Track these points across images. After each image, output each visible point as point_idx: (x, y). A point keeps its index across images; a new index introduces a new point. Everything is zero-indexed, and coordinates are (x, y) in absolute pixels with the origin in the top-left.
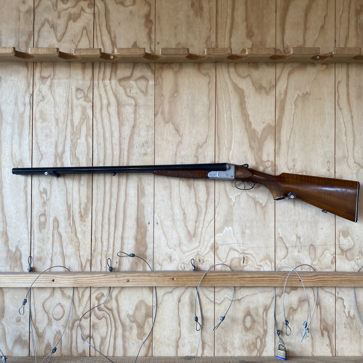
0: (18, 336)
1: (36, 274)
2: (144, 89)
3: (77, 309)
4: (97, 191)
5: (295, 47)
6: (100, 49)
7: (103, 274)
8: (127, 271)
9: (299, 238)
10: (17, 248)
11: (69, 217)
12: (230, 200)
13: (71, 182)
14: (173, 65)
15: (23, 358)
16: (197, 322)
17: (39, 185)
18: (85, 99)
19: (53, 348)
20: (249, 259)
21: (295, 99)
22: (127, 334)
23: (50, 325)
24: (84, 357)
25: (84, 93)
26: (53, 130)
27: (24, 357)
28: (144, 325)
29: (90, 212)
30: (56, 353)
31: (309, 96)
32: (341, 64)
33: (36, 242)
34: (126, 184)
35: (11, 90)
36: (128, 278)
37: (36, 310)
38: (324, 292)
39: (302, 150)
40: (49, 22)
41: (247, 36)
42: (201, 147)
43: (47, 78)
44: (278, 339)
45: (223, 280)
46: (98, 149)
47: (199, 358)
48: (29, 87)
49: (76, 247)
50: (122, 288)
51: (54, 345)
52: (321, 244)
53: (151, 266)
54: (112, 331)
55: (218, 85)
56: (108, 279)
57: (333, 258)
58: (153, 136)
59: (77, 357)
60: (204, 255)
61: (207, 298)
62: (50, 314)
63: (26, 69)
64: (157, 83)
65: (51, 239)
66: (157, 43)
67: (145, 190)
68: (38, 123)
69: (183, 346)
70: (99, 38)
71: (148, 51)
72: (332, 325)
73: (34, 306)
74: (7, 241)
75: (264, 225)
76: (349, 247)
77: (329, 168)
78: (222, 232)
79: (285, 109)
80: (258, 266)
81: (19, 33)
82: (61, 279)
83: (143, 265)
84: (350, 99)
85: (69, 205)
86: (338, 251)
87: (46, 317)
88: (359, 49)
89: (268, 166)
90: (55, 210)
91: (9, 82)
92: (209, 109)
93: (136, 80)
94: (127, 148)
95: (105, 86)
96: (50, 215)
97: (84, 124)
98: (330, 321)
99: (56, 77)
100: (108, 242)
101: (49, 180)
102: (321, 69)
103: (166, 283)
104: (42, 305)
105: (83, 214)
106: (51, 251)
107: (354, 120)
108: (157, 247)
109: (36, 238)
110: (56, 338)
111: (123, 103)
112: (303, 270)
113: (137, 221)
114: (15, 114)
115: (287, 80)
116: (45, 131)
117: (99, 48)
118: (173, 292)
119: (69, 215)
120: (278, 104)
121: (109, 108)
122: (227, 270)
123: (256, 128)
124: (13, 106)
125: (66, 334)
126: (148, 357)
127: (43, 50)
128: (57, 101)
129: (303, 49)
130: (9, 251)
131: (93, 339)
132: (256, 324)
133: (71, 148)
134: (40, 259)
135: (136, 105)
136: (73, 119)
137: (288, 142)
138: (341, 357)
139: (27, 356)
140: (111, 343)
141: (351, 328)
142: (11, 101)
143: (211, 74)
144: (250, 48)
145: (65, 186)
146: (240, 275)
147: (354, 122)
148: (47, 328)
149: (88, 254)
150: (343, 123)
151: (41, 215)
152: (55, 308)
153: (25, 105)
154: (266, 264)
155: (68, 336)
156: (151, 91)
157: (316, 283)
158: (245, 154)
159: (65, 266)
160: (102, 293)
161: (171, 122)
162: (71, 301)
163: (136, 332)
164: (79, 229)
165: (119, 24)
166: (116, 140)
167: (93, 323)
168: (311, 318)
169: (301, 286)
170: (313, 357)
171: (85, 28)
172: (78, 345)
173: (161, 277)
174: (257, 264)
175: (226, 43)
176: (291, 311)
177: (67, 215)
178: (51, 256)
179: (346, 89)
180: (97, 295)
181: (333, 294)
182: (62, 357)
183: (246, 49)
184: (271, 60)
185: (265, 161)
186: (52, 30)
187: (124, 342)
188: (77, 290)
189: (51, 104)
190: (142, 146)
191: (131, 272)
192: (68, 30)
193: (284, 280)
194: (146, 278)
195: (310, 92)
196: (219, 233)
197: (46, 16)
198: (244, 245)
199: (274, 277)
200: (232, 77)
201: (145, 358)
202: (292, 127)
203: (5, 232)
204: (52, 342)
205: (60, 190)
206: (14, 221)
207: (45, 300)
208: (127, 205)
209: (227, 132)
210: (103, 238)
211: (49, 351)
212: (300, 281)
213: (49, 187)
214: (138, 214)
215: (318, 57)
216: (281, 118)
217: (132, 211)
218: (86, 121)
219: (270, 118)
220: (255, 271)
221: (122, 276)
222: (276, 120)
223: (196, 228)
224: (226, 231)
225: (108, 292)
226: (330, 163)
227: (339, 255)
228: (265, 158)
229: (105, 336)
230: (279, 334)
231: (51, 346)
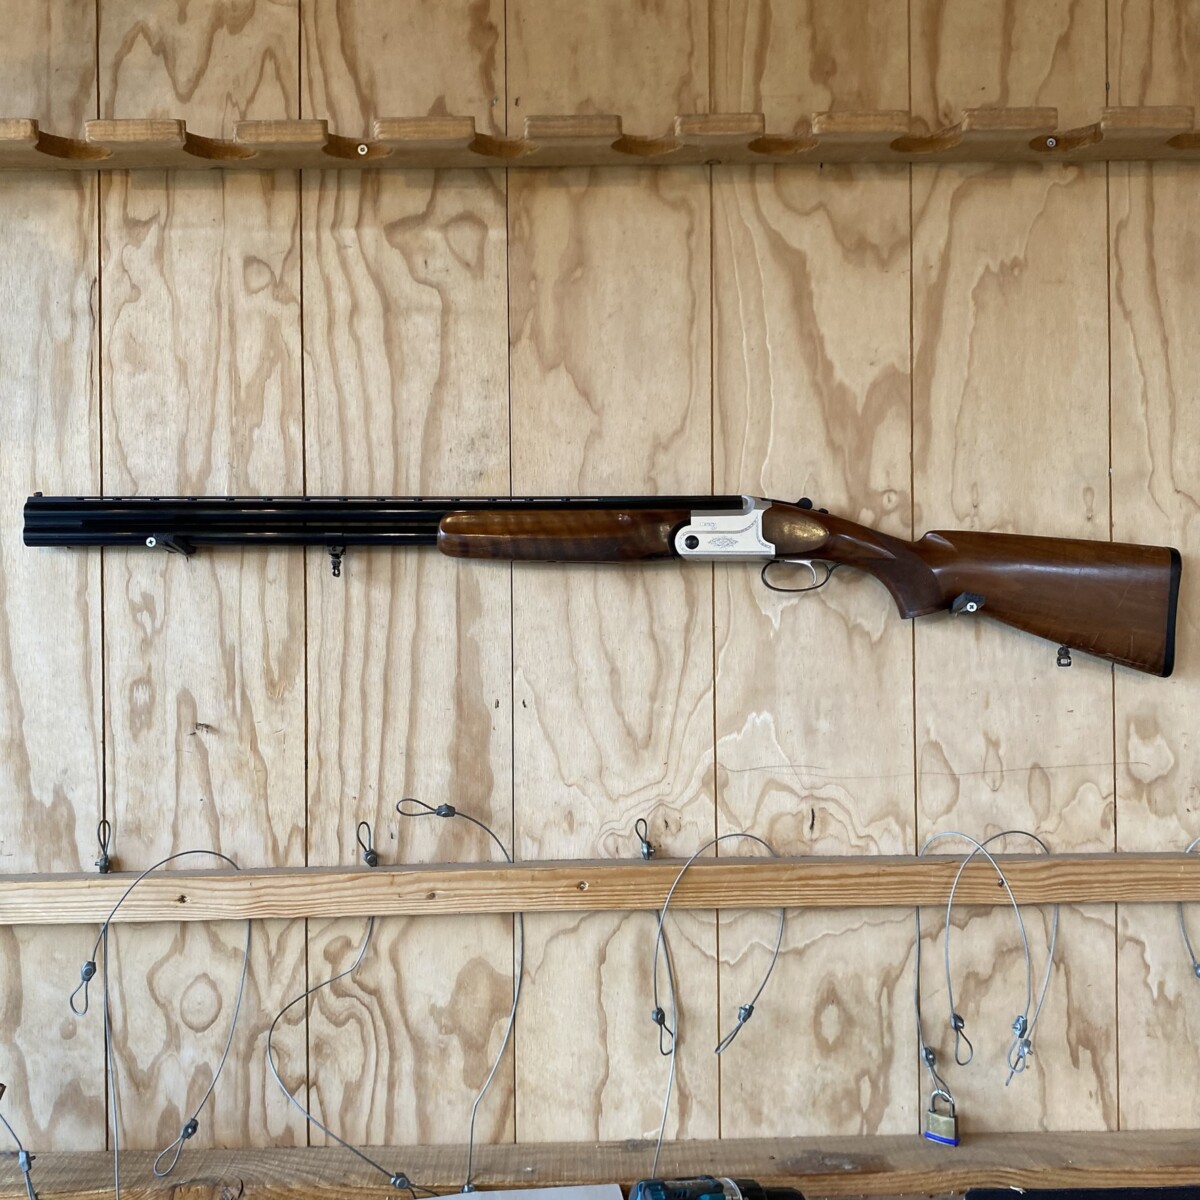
0: (70, 1084)
1: (123, 878)
2: (470, 255)
3: (263, 993)
4: (323, 601)
5: (976, 106)
6: (325, 123)
7: (346, 873)
8: (426, 865)
9: (993, 744)
10: (59, 795)
11: (231, 688)
12: (764, 621)
13: (235, 572)
14: (567, 175)
15: (87, 1157)
16: (661, 1025)
17: (128, 582)
18: (276, 294)
19: (187, 1122)
20: (830, 817)
21: (974, 285)
22: (431, 1070)
23: (173, 1047)
24: (288, 1151)
25: (272, 273)
26: (171, 399)
27: (89, 1153)
28: (486, 1041)
29: (299, 670)
30: (197, 1138)
31: (1021, 271)
32: (1126, 164)
33: (120, 772)
34: (418, 575)
35: (26, 266)
36: (431, 885)
37: (127, 997)
38: (1078, 919)
39: (1001, 452)
40: (147, 36)
41: (812, 74)
42: (666, 448)
43: (147, 224)
44: (928, 1078)
45: (745, 887)
46: (321, 461)
47: (669, 1144)
48: (85, 255)
49: (256, 786)
50: (412, 918)
51: (187, 1111)
52: (1065, 761)
53: (508, 846)
54: (381, 1062)
55: (720, 241)
56: (364, 891)
57: (1107, 810)
58: (504, 413)
59: (265, 1151)
60: (682, 807)
61: (694, 946)
62: (173, 1010)
63: (74, 196)
64: (517, 234)
65: (172, 761)
66: (511, 102)
67: (482, 593)
68: (118, 377)
69: (617, 1108)
70: (319, 87)
71: (483, 128)
72: (1104, 1028)
73: (121, 984)
74: (23, 772)
75: (878, 705)
76: (1161, 772)
77: (1090, 509)
78: (739, 731)
79: (945, 315)
80: (860, 837)
81: (48, 73)
82: (209, 893)
83: (481, 841)
84: (1158, 280)
85: (228, 648)
86: (1123, 785)
87: (160, 1021)
88: (1190, 113)
89: (890, 506)
90: (181, 667)
91: (19, 239)
92: (692, 321)
93: (444, 227)
94: (419, 455)
95: (341, 248)
96: (165, 685)
97: (275, 377)
98: (1099, 1018)
99: (177, 220)
100: (363, 769)
101: (162, 566)
102: (1063, 183)
103: (557, 899)
104: (145, 983)
105: (276, 677)
106: (172, 803)
107: (1170, 352)
108: (526, 781)
109: (121, 760)
110: (196, 1089)
111: (403, 303)
112: (1010, 850)
113: (458, 698)
114: (42, 346)
115: (947, 219)
116: (142, 403)
117: (319, 118)
118: (581, 930)
119: (231, 683)
120: (919, 300)
121: (355, 320)
122: (757, 854)
123: (847, 381)
124: (35, 319)
125: (228, 1074)
126: (503, 1147)
127: (131, 127)
128: (182, 300)
129: (1003, 112)
130: (30, 804)
131: (318, 1089)
132: (857, 1030)
133: (231, 456)
134: (135, 829)
135: (446, 310)
136: (235, 360)
137: (955, 427)
138: (1136, 1131)
139: (100, 1150)
140: (377, 1103)
141: (1168, 1037)
142: (26, 302)
143: (694, 204)
144: (826, 113)
145: (214, 584)
146: (801, 868)
147: (1170, 357)
148: (164, 1057)
149: (297, 811)
150: (1136, 364)
151: (136, 683)
152: (191, 992)
153: (73, 315)
154: (887, 830)
155: (236, 1082)
156: (496, 262)
157: (1054, 892)
158: (811, 469)
159: (220, 850)
160: (345, 937)
161: (562, 368)
162: (241, 965)
163: (461, 1065)
164: (263, 728)
165: (385, 37)
166: (381, 430)
167: (318, 1037)
168: (1036, 1004)
169: (1005, 901)
170: (1047, 1135)
171: (269, 53)
172: (269, 1111)
173: (539, 880)
174: (856, 834)
175: (743, 98)
176: (972, 983)
177: (225, 682)
178: (170, 817)
179: (1144, 247)
180: (331, 943)
181: (1109, 926)
182: (216, 1151)
183: (814, 115)
184: (894, 154)
185: (880, 490)
186: (160, 61)
187: (421, 1099)
188: (263, 928)
189: (164, 311)
190: (469, 448)
191: (442, 865)
192: (212, 62)
193: (946, 883)
194: (490, 884)
195: (1026, 259)
196: (730, 733)
197: (139, 14)
198: (814, 771)
199: (914, 874)
200: (764, 210)
201: (492, 1148)
202: (966, 374)
203: (17, 741)
204: (181, 1103)
205: (197, 598)
206: (45, 702)
207: (155, 963)
208: (422, 647)
209: (753, 395)
210: (344, 755)
211: (174, 1133)
212: (1001, 885)
213: (162, 590)
214: (459, 674)
215: (1051, 142)
216: (929, 347)
217: (439, 665)
218: (279, 366)
219: (893, 348)
220: (850, 855)
221: (408, 878)
222: (915, 355)
223: (652, 719)
224: (754, 725)
225: (364, 934)
226: (1093, 494)
227: (1125, 799)
228: (878, 482)
229: (358, 1079)
230: (933, 1060)
231: (178, 1114)
